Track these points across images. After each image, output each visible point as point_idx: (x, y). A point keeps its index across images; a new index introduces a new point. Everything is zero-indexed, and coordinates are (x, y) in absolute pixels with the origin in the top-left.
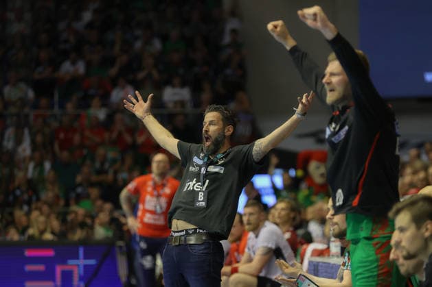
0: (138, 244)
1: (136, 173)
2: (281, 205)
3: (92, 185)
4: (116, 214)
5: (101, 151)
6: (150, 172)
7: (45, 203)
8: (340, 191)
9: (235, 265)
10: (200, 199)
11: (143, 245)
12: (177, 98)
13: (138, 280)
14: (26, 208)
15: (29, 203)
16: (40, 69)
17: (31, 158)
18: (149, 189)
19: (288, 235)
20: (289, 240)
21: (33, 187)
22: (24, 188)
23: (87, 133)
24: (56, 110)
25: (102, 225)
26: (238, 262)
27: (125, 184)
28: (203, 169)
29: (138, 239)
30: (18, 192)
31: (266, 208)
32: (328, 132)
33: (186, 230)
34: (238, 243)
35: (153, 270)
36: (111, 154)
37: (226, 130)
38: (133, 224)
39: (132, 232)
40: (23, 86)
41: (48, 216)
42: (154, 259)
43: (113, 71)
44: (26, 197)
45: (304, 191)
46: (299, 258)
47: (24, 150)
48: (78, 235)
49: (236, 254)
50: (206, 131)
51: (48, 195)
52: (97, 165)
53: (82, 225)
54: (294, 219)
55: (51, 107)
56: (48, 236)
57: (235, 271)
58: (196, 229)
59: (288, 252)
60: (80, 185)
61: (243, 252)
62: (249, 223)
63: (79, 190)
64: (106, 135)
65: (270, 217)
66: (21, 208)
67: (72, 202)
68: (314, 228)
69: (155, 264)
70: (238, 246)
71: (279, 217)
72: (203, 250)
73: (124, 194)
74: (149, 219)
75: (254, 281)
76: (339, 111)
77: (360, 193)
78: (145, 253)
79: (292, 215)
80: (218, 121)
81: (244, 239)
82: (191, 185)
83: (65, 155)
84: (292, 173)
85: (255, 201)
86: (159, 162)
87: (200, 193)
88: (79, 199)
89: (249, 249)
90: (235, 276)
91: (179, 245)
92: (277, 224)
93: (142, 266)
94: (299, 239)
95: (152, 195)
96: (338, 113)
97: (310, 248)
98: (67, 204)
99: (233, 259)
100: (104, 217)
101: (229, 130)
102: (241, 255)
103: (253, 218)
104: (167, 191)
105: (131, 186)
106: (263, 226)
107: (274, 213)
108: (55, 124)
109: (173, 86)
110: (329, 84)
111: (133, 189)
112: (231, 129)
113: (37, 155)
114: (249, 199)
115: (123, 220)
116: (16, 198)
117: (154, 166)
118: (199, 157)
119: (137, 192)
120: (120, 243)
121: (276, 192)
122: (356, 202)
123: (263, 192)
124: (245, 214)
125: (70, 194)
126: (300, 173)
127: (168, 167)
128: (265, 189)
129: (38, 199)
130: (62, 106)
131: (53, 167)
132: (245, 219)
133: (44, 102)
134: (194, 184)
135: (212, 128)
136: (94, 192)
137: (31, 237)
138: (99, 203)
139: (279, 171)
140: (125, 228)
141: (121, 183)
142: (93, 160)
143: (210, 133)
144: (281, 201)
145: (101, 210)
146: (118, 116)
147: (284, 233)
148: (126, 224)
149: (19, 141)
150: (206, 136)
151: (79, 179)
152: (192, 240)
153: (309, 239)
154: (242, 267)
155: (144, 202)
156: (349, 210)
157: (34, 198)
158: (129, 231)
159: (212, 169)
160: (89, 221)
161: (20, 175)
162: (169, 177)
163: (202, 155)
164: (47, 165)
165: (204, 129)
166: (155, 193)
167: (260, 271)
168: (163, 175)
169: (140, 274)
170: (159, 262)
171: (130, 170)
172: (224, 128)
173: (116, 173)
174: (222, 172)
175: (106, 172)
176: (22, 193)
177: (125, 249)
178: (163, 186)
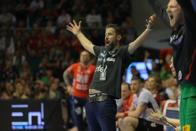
0: (73, 101)
1: (72, 62)
2: (151, 79)
3: (48, 68)
4: (61, 85)
5: (53, 50)
6: (79, 61)
7: (23, 78)
8: (180, 72)
9: (126, 112)
10: (102, 76)
11: (76, 101)
12: (94, 21)
13: (73, 121)
14: (12, 81)
15: (14, 78)
16: (19, 5)
17: (15, 54)
18: (79, 71)
19: (155, 96)
20: (155, 98)
21: (16, 70)
22: (11, 70)
23: (45, 40)
24: (28, 28)
25: (54, 90)
26: (128, 110)
27: (66, 68)
28: (104, 59)
29: (73, 98)
30: (8, 73)
31: (143, 81)
32: (171, 40)
33: (96, 94)
34: (128, 100)
35: (81, 115)
36: (58, 52)
37: (118, 38)
38: (70, 90)
39: (70, 94)
40: (9, 14)
41: (24, 86)
42: (82, 109)
43: (59, 6)
44: (12, 75)
45: (163, 72)
46: (161, 108)
47: (11, 50)
48: (41, 96)
49: (127, 106)
50: (107, 39)
51: (24, 74)
52: (51, 58)
53: (43, 91)
54: (158, 86)
55: (25, 26)
56: (24, 97)
57: (126, 115)
58: (101, 93)
59: (155, 105)
60: (41, 68)
61: (130, 105)
62: (134, 89)
63: (41, 71)
64: (56, 41)
65: (145, 85)
66: (9, 82)
67: (37, 78)
68: (169, 92)
69: (82, 112)
70: (128, 102)
71: (150, 86)
72: (105, 104)
73: (65, 73)
74: (79, 87)
75: (137, 121)
76: (177, 29)
77: (190, 73)
78: (77, 106)
79: (157, 84)
80: (113, 32)
81: (131, 98)
82: (99, 69)
83: (33, 52)
84: (157, 61)
85: (137, 77)
86: (84, 56)
87: (102, 73)
88: (41, 76)
89: (134, 103)
90: (126, 118)
91: (93, 102)
92: (149, 89)
93: (76, 113)
94: (161, 98)
95: (80, 74)
96: (176, 29)
97: (167, 102)
98: (35, 79)
99: (125, 109)
100: (54, 86)
101: (119, 38)
102: (129, 107)
103: (136, 86)
104: (89, 71)
105: (69, 69)
106: (142, 91)
107: (148, 83)
108: (27, 35)
109: (92, 14)
110: (170, 12)
111: (70, 71)
112: (120, 37)
113: (18, 52)
114: (134, 76)
115: (65, 88)
116: (7, 76)
117: (82, 58)
118: (103, 53)
119: (72, 72)
120: (64, 100)
121: (148, 72)
122: (187, 77)
123: (141, 72)
124: (131, 84)
125: (36, 74)
126: (161, 61)
127: (89, 58)
128: (142, 70)
129: (19, 77)
130: (31, 26)
131: (27, 59)
132: (132, 87)
133: (21, 23)
134: (100, 68)
135: (110, 37)
136: (49, 73)
137: (15, 98)
138: (52, 78)
139: (150, 60)
140: (66, 92)
141: (63, 67)
142: (48, 55)
143: (109, 40)
144: (152, 77)
145: (53, 82)
146: (62, 31)
147: (153, 94)
148: (66, 90)
149: (8, 45)
150: (107, 41)
151: (41, 65)
152: (101, 99)
153: (166, 98)
154: (130, 113)
155: (76, 78)
156: (185, 82)
157: (16, 76)
158: (68, 94)
159: (109, 59)
160: (46, 88)
161: (8, 63)
162: (89, 64)
163: (105, 52)
164: (24, 58)
165: (106, 37)
166: (82, 73)
167: (140, 115)
168: (86, 63)
169: (75, 118)
170: (84, 111)
171: (69, 61)
172: (116, 36)
173: (61, 62)
174: (114, 61)
175: (55, 61)
176: (10, 73)
177: (66, 104)
178: (86, 69)
